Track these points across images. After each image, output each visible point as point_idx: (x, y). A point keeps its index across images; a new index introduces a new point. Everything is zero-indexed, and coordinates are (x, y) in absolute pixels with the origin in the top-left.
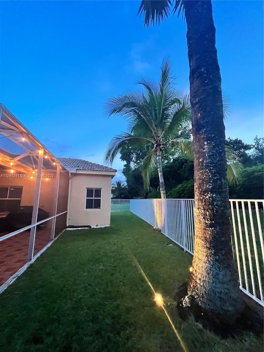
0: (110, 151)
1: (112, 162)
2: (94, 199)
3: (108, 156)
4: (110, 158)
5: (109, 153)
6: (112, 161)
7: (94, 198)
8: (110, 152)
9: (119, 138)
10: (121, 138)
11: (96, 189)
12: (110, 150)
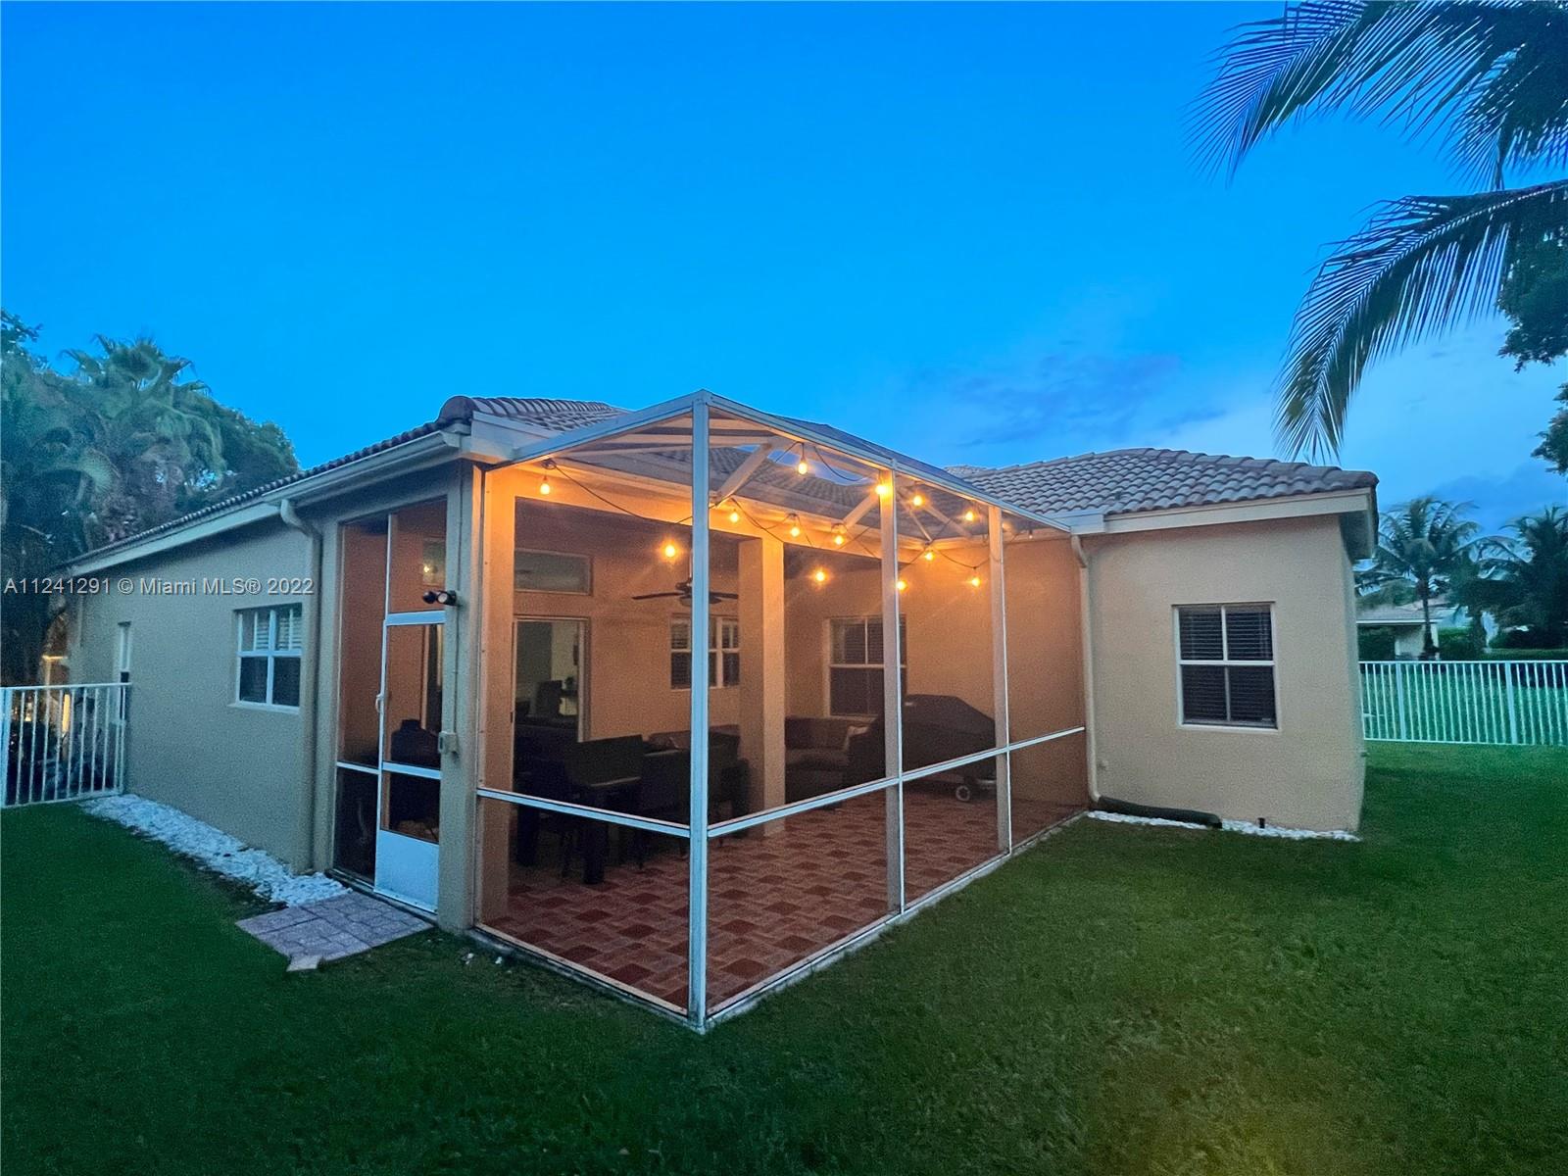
0: (1309, 362)
1: (1340, 423)
2: (1231, 668)
3: (1301, 392)
4: (1318, 402)
5: (1305, 373)
6: (1334, 418)
7: (1226, 662)
8: (1314, 362)
9: (1368, 255)
10: (1381, 251)
11: (1234, 611)
12: (1309, 355)
